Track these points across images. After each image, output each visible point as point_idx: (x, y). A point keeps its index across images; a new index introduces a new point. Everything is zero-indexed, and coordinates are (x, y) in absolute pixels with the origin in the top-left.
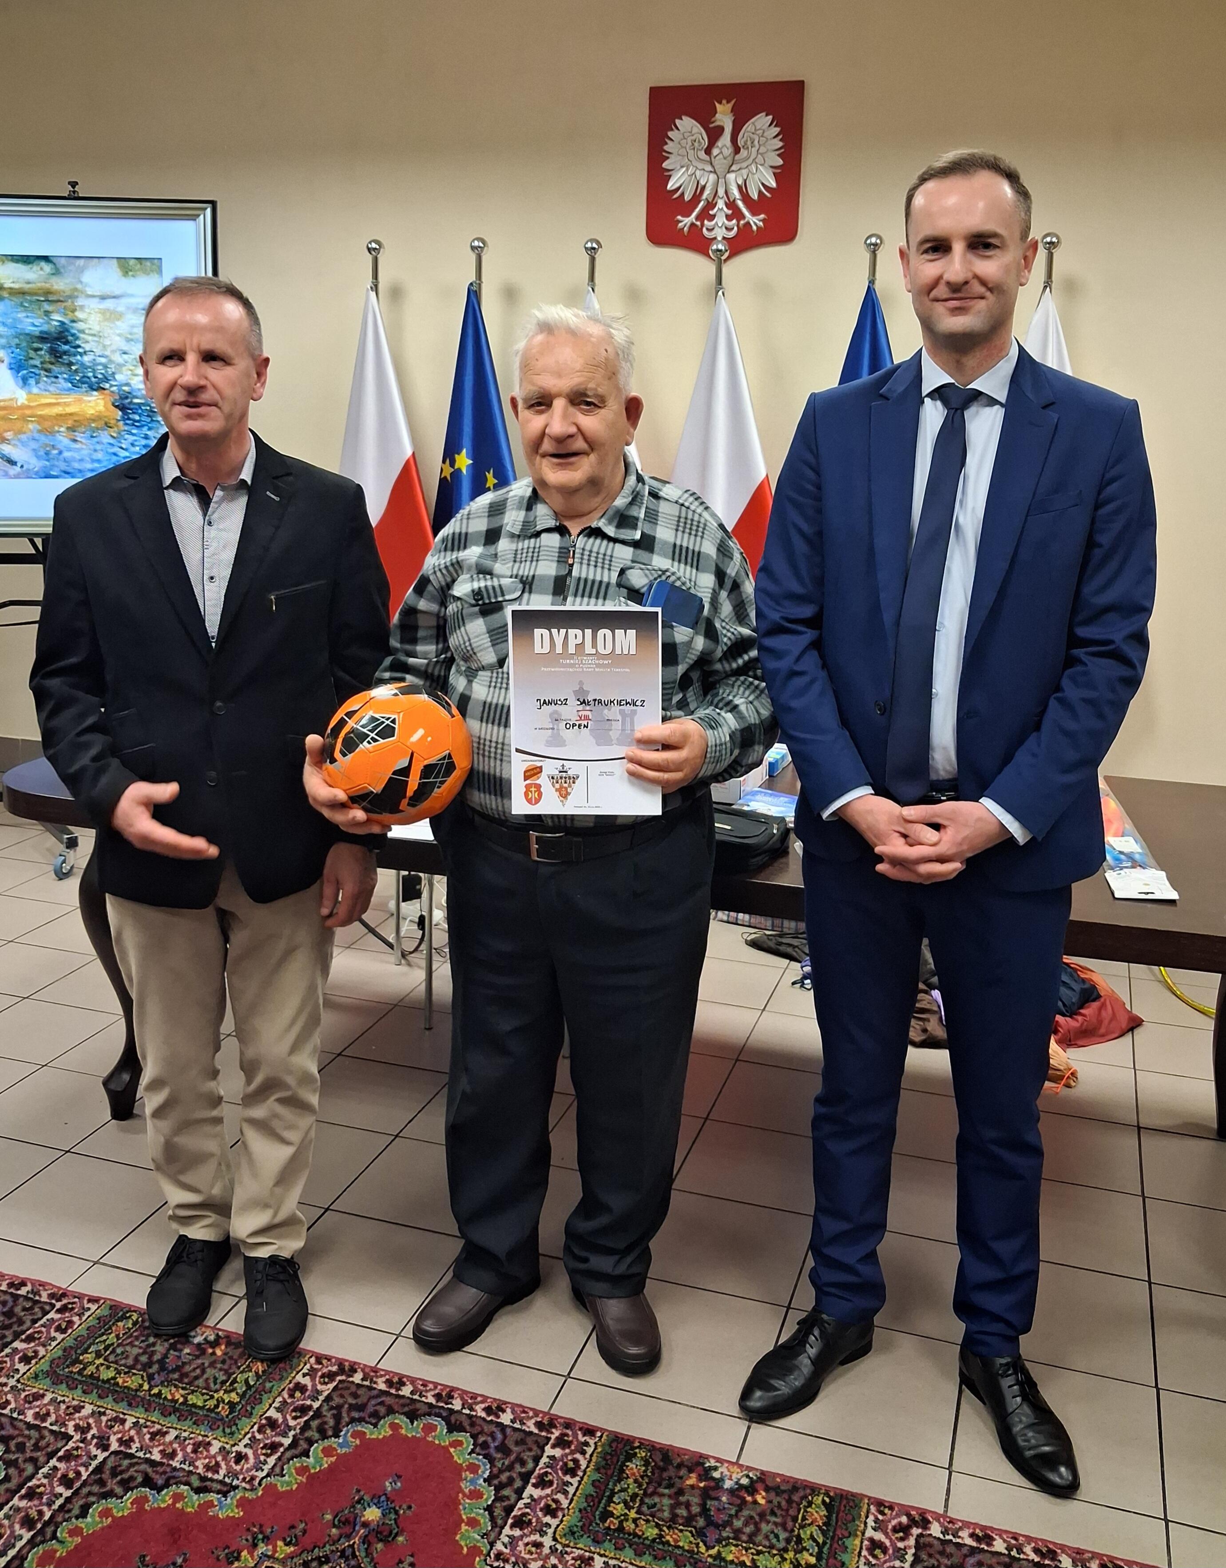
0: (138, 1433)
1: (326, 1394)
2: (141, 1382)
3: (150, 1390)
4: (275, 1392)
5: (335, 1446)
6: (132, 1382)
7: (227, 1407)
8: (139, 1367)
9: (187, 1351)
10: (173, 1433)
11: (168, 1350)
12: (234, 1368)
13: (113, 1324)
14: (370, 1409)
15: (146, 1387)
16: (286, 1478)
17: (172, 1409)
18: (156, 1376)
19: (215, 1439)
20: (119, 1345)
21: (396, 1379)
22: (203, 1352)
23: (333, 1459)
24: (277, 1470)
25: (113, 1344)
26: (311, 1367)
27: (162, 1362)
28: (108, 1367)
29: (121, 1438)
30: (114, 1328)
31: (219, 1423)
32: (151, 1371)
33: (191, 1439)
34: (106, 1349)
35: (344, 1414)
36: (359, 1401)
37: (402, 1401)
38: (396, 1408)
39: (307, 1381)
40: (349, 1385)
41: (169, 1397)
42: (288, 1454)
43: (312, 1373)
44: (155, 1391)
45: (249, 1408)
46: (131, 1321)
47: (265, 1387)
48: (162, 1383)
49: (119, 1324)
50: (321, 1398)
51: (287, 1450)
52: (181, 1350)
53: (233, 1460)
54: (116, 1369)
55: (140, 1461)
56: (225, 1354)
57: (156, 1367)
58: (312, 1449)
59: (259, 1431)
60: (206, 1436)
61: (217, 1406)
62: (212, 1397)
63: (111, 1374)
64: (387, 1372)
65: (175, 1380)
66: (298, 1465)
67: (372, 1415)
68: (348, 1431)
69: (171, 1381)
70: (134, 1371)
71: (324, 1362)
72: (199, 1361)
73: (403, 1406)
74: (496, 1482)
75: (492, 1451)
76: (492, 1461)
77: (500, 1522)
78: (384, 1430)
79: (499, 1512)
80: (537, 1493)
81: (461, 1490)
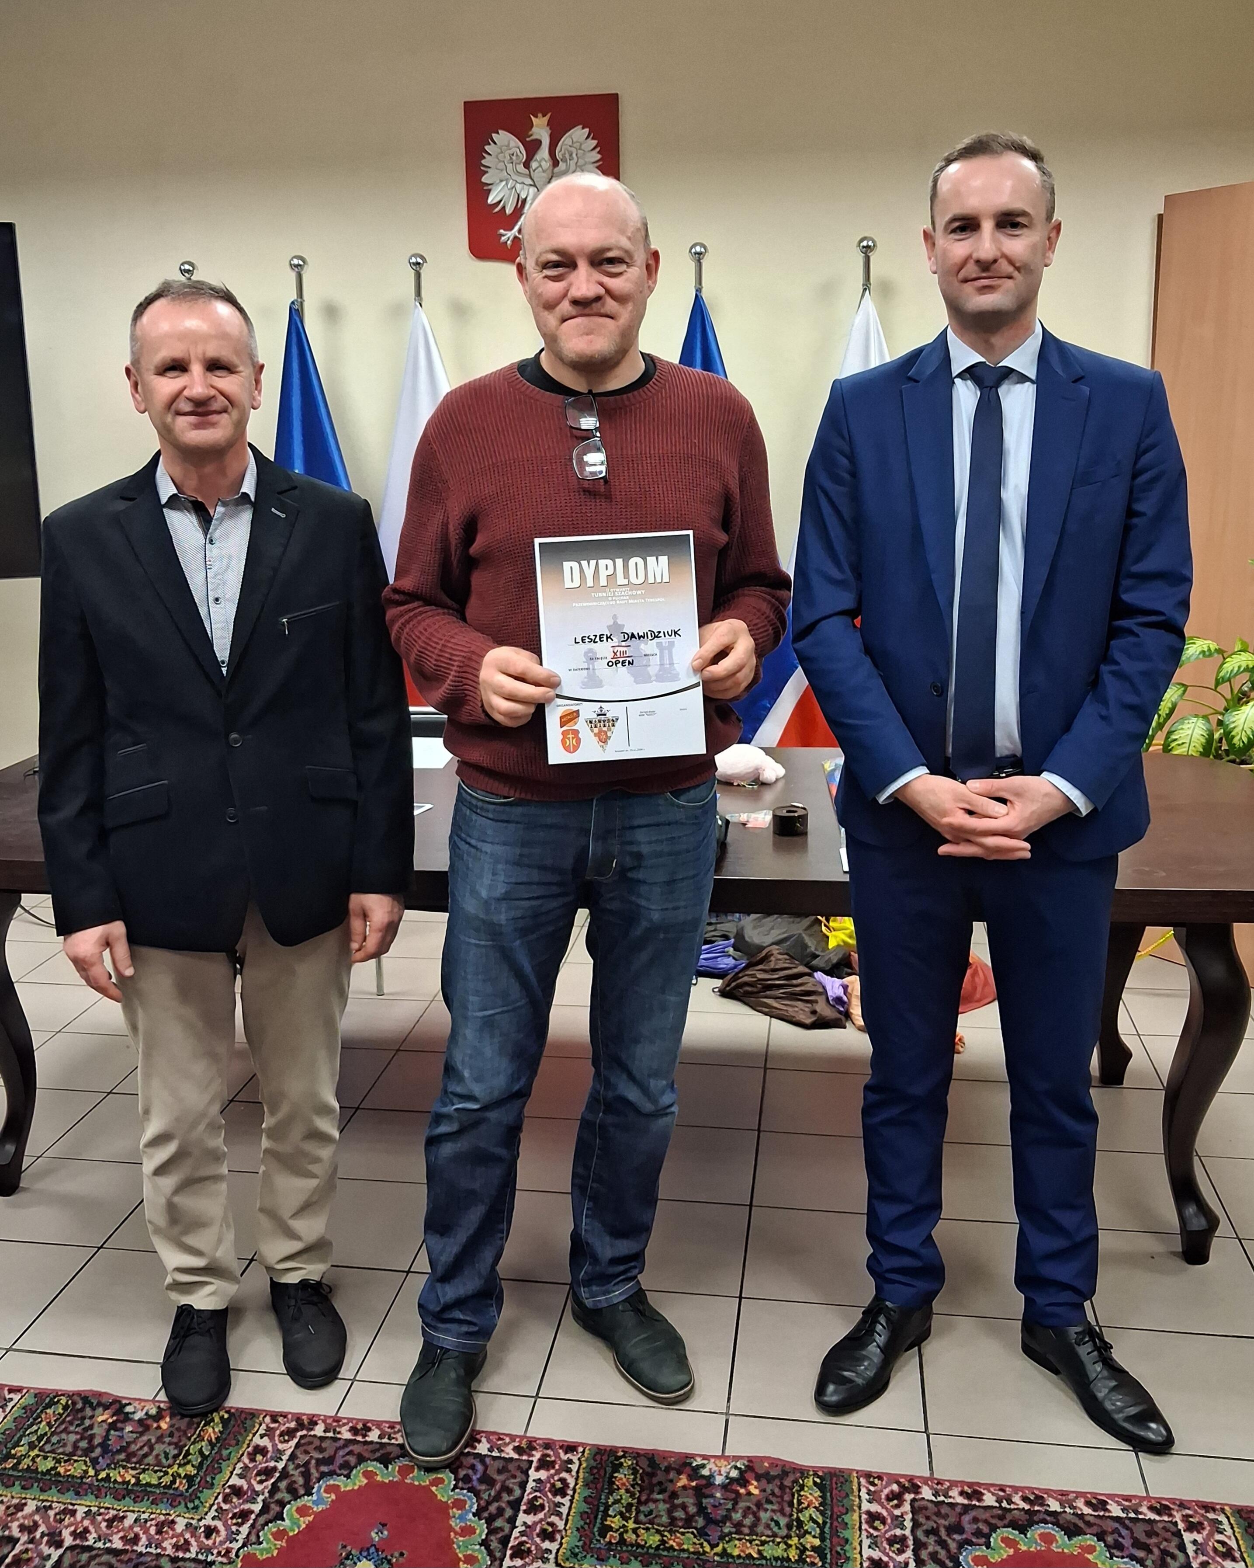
0: (93, 1522)
1: (289, 1453)
2: (84, 1468)
3: (97, 1475)
4: (234, 1459)
5: (310, 1504)
6: (76, 1469)
7: (184, 1481)
8: (79, 1453)
9: (129, 1428)
10: (131, 1518)
11: (108, 1431)
12: (184, 1440)
13: (42, 1412)
14: (339, 1461)
15: (91, 1472)
16: (264, 1545)
17: (123, 1492)
18: (100, 1459)
19: (178, 1516)
20: (53, 1434)
21: (360, 1426)
22: (147, 1428)
23: (311, 1518)
24: (253, 1538)
25: (46, 1434)
26: (267, 1426)
27: (104, 1445)
28: (45, 1458)
29: (75, 1531)
30: (43, 1416)
31: (179, 1499)
32: (93, 1455)
33: (152, 1519)
34: (40, 1439)
35: (313, 1471)
36: (326, 1455)
37: (370, 1447)
38: (366, 1455)
39: (265, 1442)
40: (311, 1439)
41: (119, 1479)
42: (262, 1520)
43: (269, 1433)
44: (103, 1475)
45: (208, 1479)
46: (61, 1407)
47: (222, 1455)
48: (108, 1466)
49: (48, 1411)
50: (285, 1458)
51: (258, 1516)
52: (122, 1429)
53: (203, 1535)
54: (54, 1458)
55: (100, 1552)
56: (172, 1426)
57: (98, 1451)
58: (285, 1511)
59: (225, 1501)
60: (169, 1514)
61: (173, 1482)
62: (166, 1473)
63: (50, 1464)
64: (350, 1420)
65: (122, 1461)
66: (274, 1530)
67: (341, 1467)
68: (320, 1488)
69: (118, 1462)
70: (75, 1458)
71: (280, 1419)
72: (145, 1438)
73: (374, 1451)
74: (486, 1515)
75: (475, 1483)
76: (477, 1494)
77: (498, 1555)
78: (358, 1480)
79: (494, 1545)
80: (530, 1519)
81: (451, 1529)
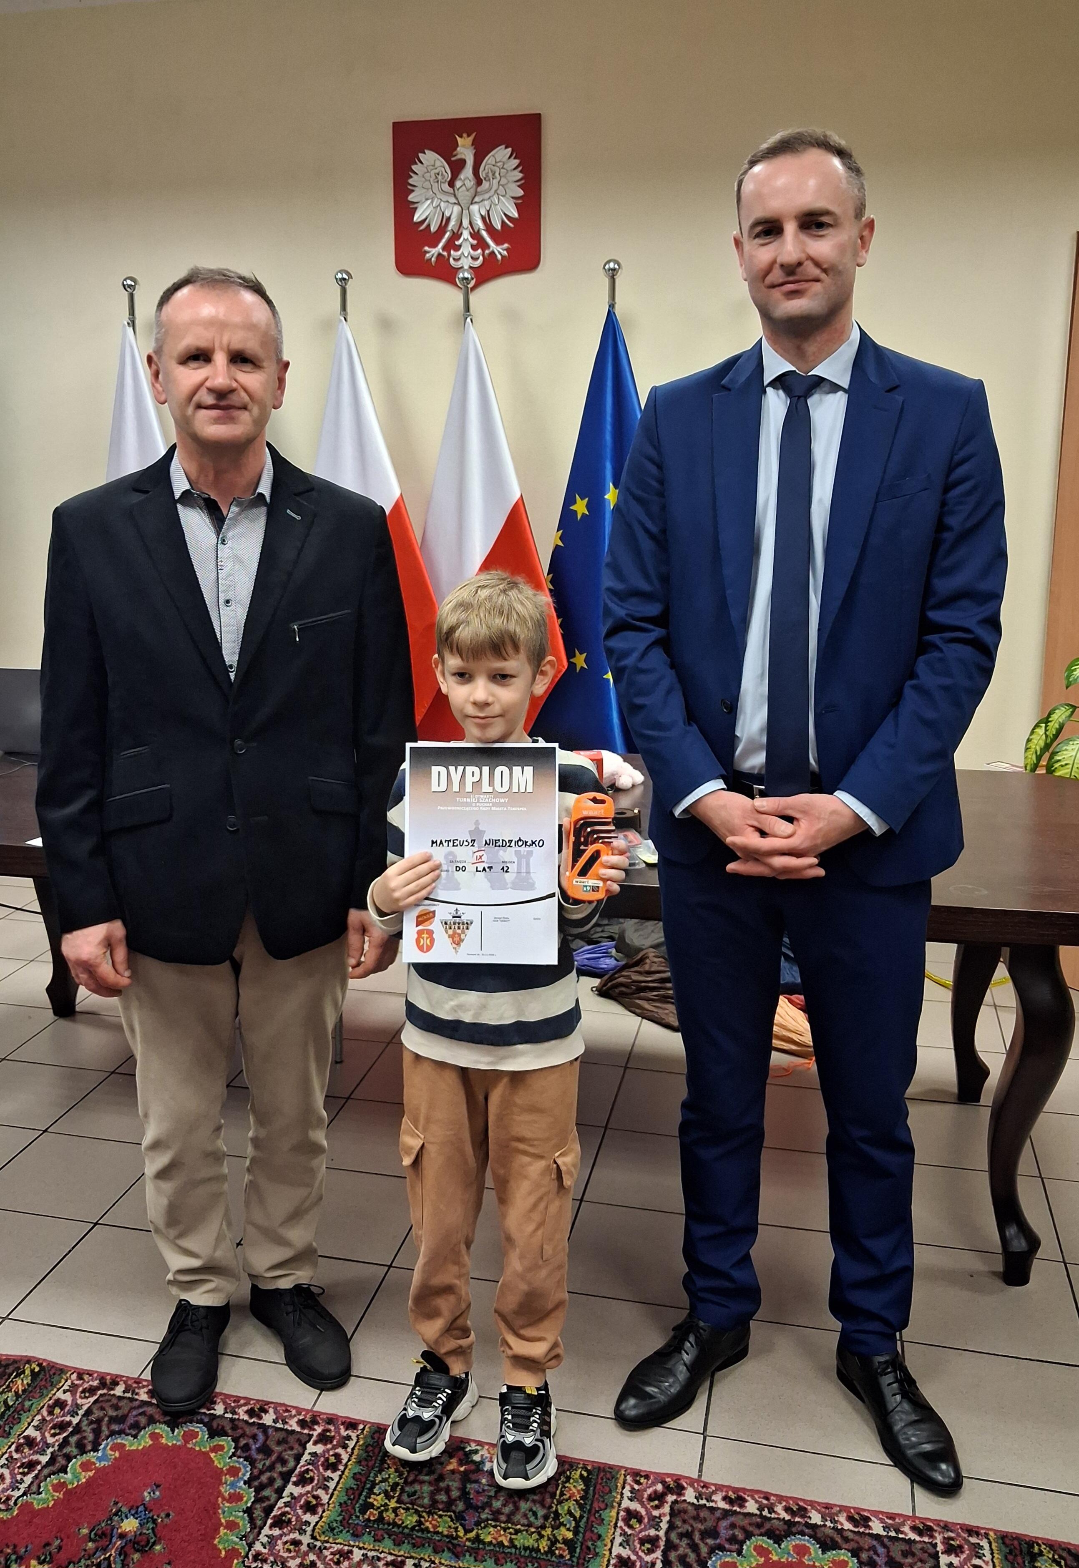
1: (86, 1408)
4: (34, 1410)
5: (94, 1460)
14: (130, 1420)
16: (43, 1495)
23: (92, 1473)
24: (34, 1488)
26: (72, 1382)
35: (104, 1428)
36: (120, 1413)
38: (157, 1417)
39: (68, 1397)
40: (109, 1398)
42: (46, 1472)
43: (73, 1389)
45: (7, 1428)
47: (24, 1406)
50: (81, 1413)
51: (44, 1467)
58: (70, 1464)
59: (17, 1451)
66: (55, 1481)
67: (132, 1427)
68: (107, 1445)
71: (86, 1377)
74: (256, 1483)
75: (253, 1453)
76: (252, 1462)
77: (259, 1523)
78: (144, 1441)
79: (258, 1513)
80: (297, 1491)
81: (220, 1494)
